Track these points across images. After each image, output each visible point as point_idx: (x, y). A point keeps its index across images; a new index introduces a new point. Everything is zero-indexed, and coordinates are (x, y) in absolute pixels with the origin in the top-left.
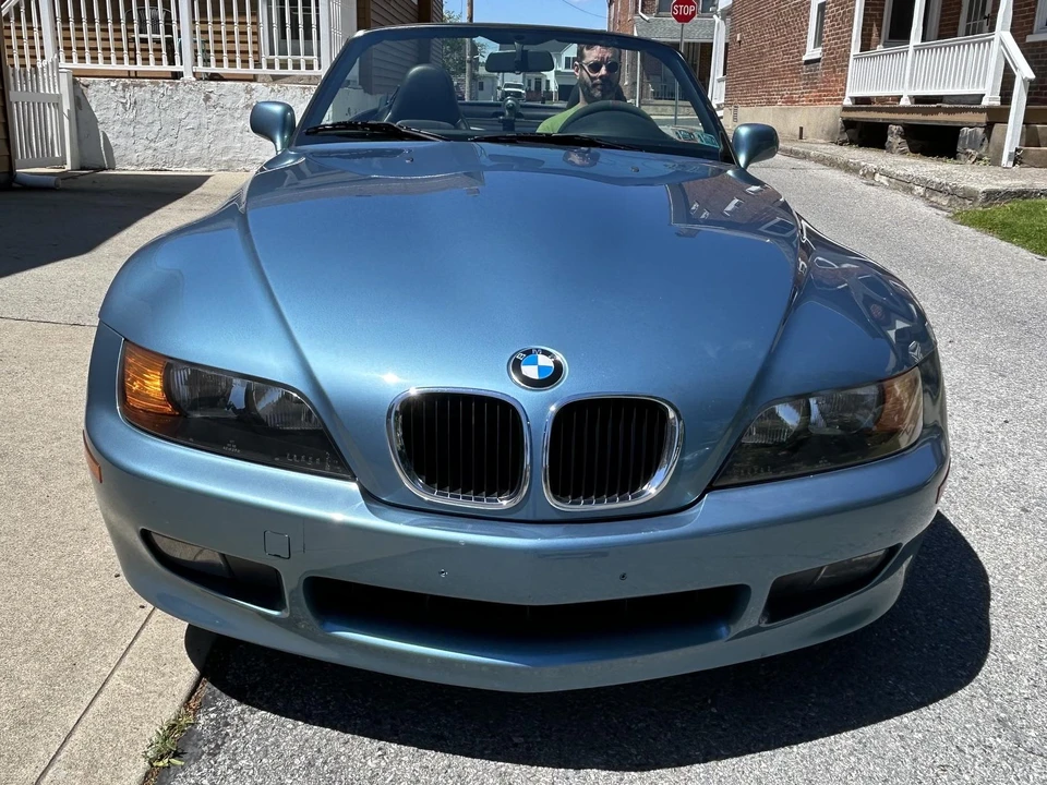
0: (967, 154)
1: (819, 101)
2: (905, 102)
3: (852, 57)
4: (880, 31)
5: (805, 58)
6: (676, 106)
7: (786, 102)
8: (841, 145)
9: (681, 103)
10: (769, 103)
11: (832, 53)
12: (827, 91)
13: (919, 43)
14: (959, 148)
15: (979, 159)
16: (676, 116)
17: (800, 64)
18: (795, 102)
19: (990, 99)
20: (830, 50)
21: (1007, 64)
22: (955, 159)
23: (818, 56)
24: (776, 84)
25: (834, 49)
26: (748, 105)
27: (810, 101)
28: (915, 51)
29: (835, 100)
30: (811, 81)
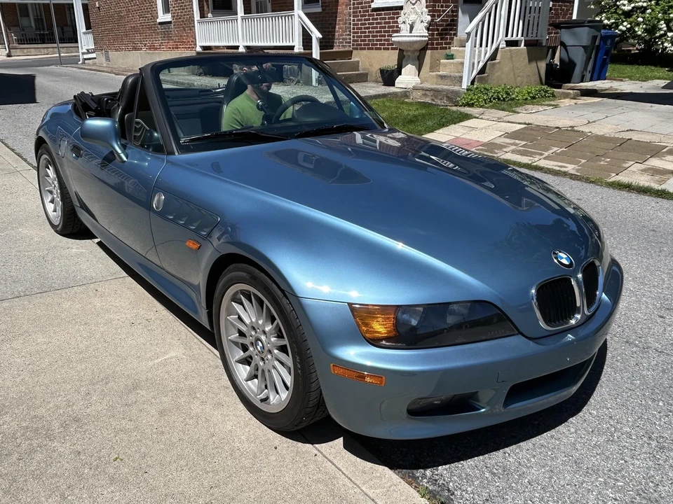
0: (290, 79)
1: (177, 48)
2: (242, 50)
3: (196, 22)
4: (208, 5)
5: (158, 21)
6: (58, 48)
7: (150, 49)
8: (199, 75)
9: (61, 45)
10: (135, 49)
11: (180, 18)
12: (181, 42)
13: (243, 15)
14: (284, 76)
15: (298, 82)
16: (60, 54)
17: (155, 24)
18: (156, 49)
19: (299, 49)
20: (178, 16)
21: (303, 28)
22: (283, 82)
23: (170, 20)
24: (138, 37)
25: (181, 16)
26: (117, 50)
27: (170, 48)
28: (242, 19)
29: (189, 48)
30: (167, 36)
